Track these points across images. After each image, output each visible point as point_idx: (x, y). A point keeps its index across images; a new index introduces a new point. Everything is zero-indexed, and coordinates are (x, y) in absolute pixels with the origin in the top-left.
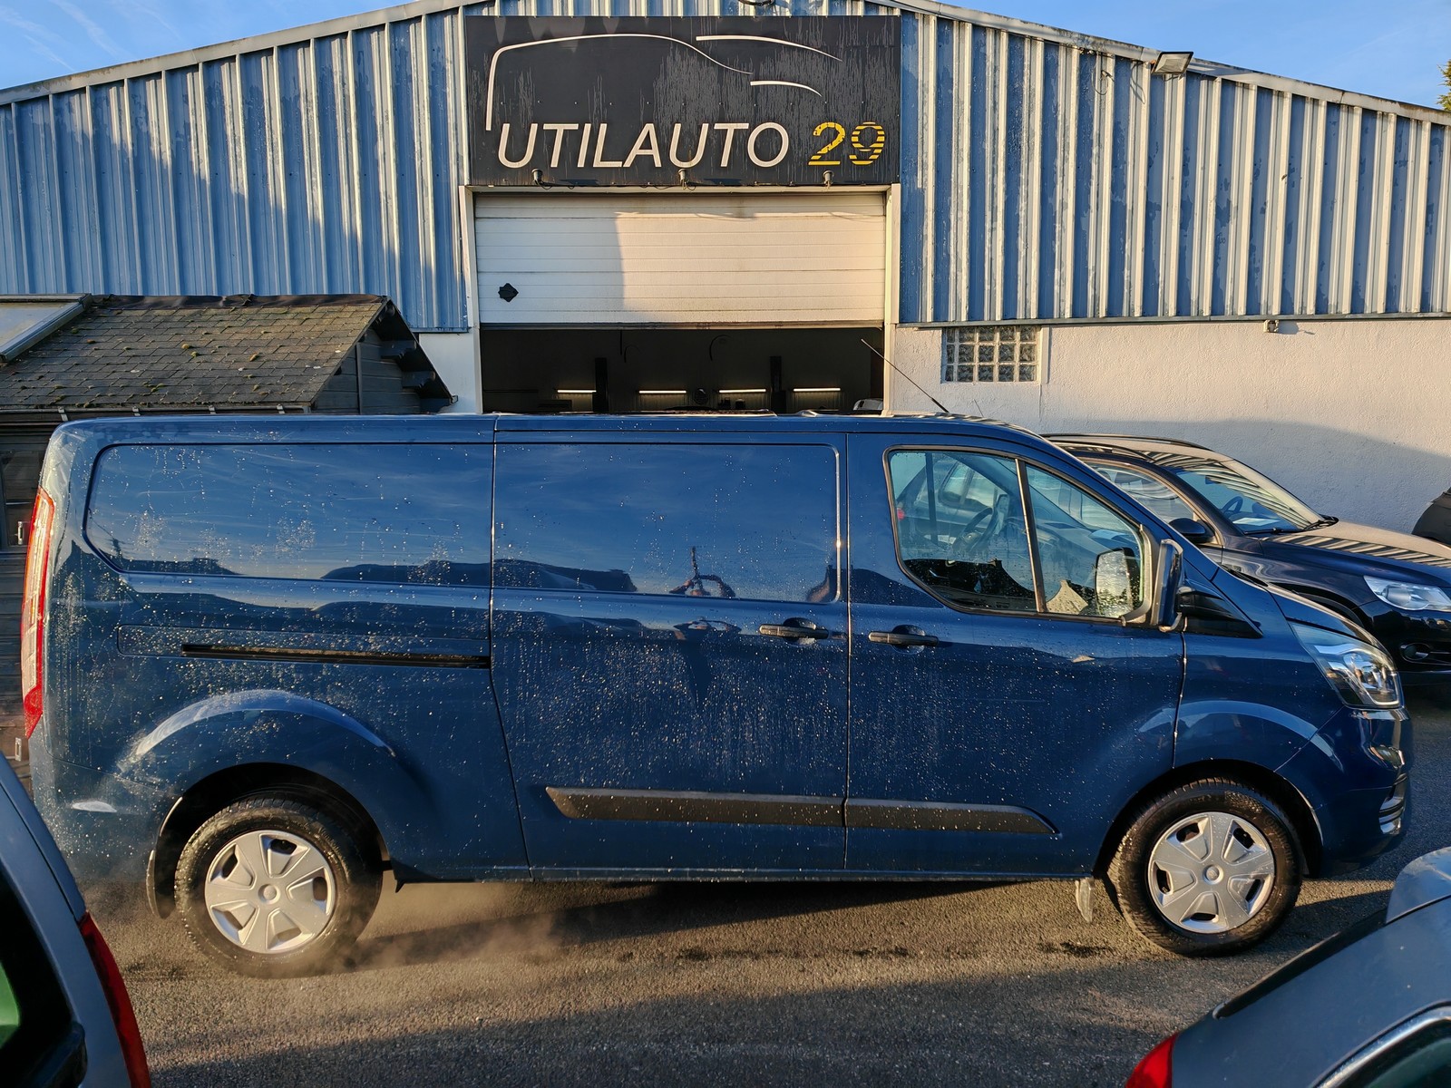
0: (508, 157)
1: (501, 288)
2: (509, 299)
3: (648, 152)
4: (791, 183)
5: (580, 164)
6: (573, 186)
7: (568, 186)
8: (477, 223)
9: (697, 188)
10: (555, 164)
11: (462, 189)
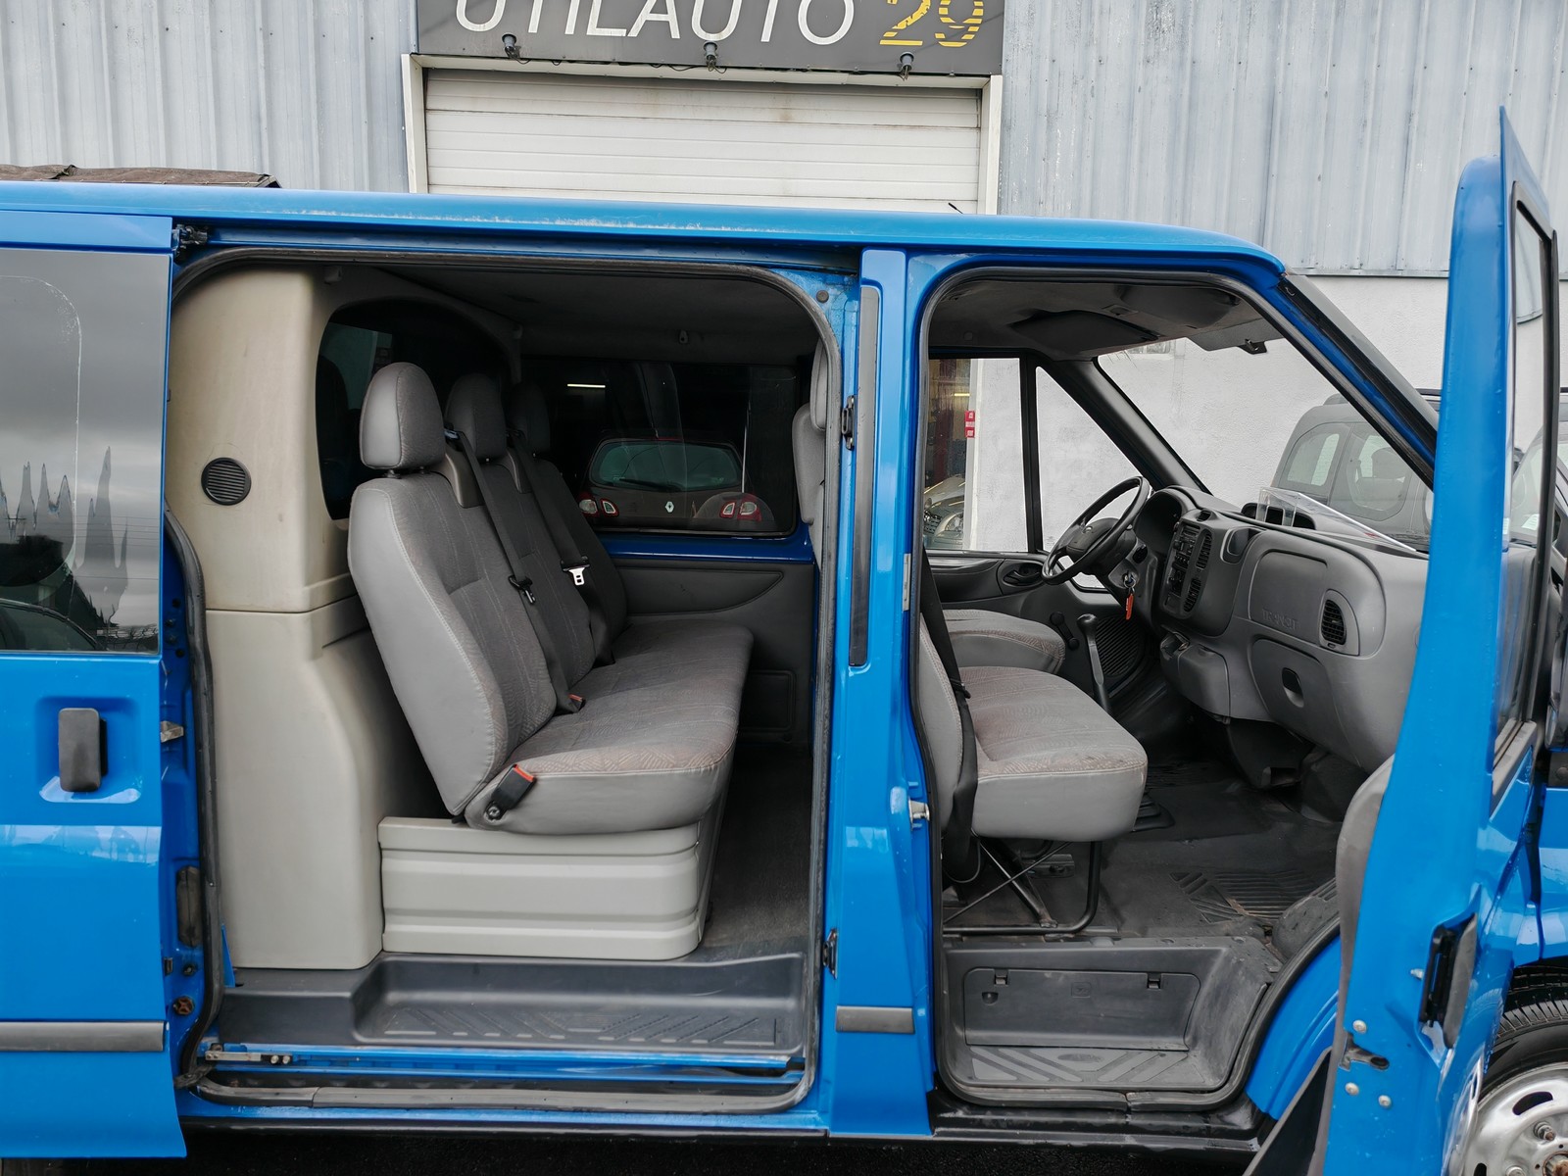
0: (469, 16)
3: (662, 17)
4: (856, 68)
5: (570, 30)
6: (559, 61)
7: (552, 61)
8: (429, 115)
9: (728, 70)
10: (533, 28)
11: (406, 59)
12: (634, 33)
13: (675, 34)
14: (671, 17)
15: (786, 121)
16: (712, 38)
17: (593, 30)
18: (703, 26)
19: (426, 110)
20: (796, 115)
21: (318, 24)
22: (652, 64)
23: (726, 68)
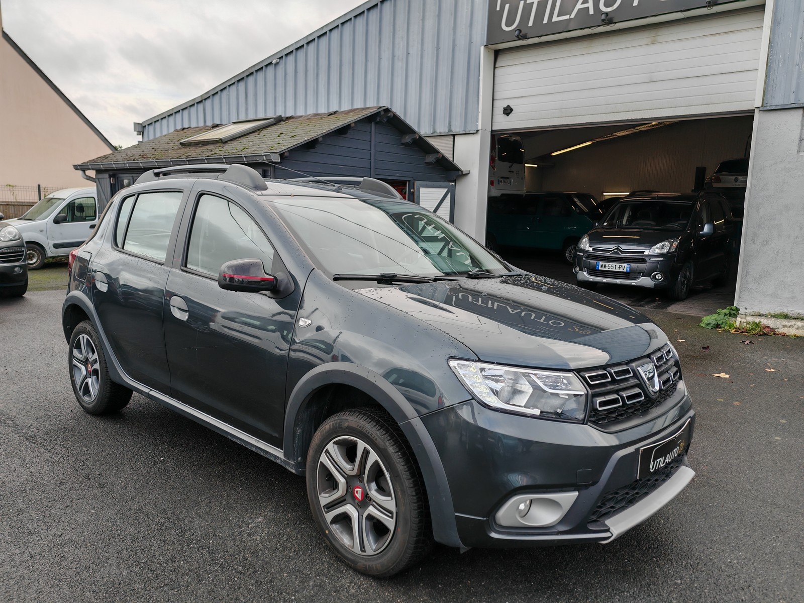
0: (507, 25)
1: (504, 108)
2: (508, 114)
3: (586, 5)
4: (683, 10)
5: (545, 21)
6: (541, 36)
7: (538, 37)
8: (496, 70)
9: (617, 24)
10: (530, 24)
11: (482, 48)
12: (573, 16)
13: (591, 12)
14: (590, 5)
15: (654, 42)
16: (609, 10)
17: (555, 19)
18: (606, 5)
19: (495, 68)
20: (660, 39)
21: (454, 41)
22: (581, 29)
23: (615, 23)
